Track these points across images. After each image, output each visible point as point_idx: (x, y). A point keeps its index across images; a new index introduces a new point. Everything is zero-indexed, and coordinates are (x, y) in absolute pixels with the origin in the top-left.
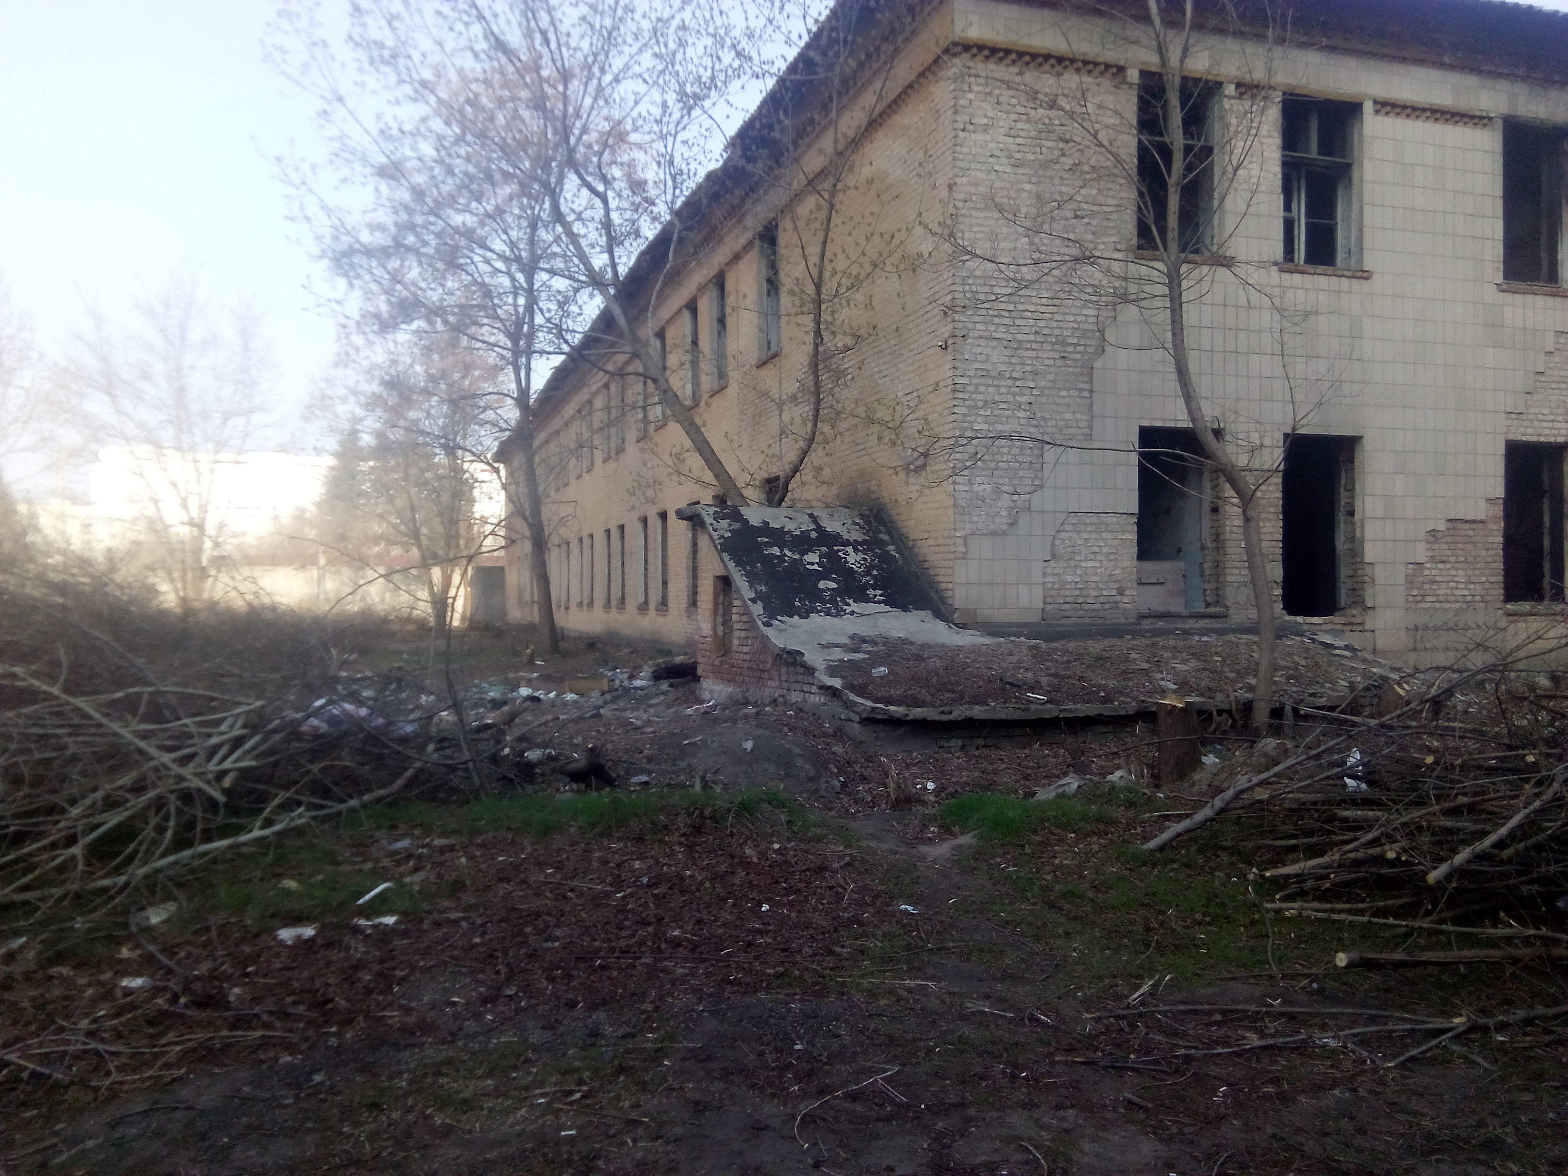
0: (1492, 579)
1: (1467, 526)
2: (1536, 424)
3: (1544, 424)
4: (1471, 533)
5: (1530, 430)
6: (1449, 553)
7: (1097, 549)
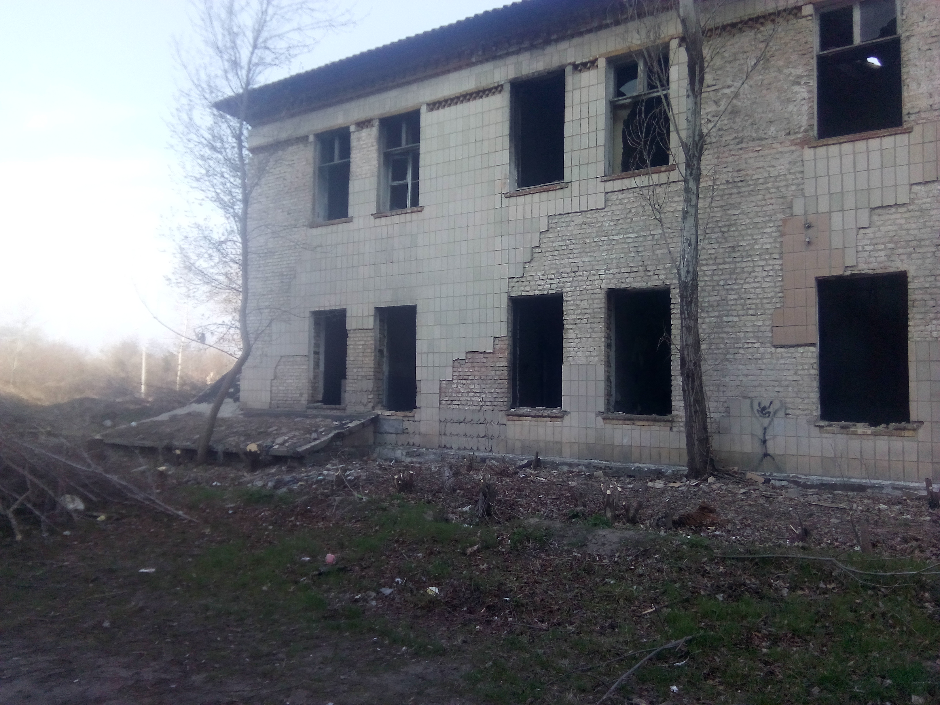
0: (498, 391)
1: (482, 356)
2: (533, 283)
3: (539, 282)
4: (484, 360)
5: (528, 288)
6: (469, 373)
7: (292, 374)
